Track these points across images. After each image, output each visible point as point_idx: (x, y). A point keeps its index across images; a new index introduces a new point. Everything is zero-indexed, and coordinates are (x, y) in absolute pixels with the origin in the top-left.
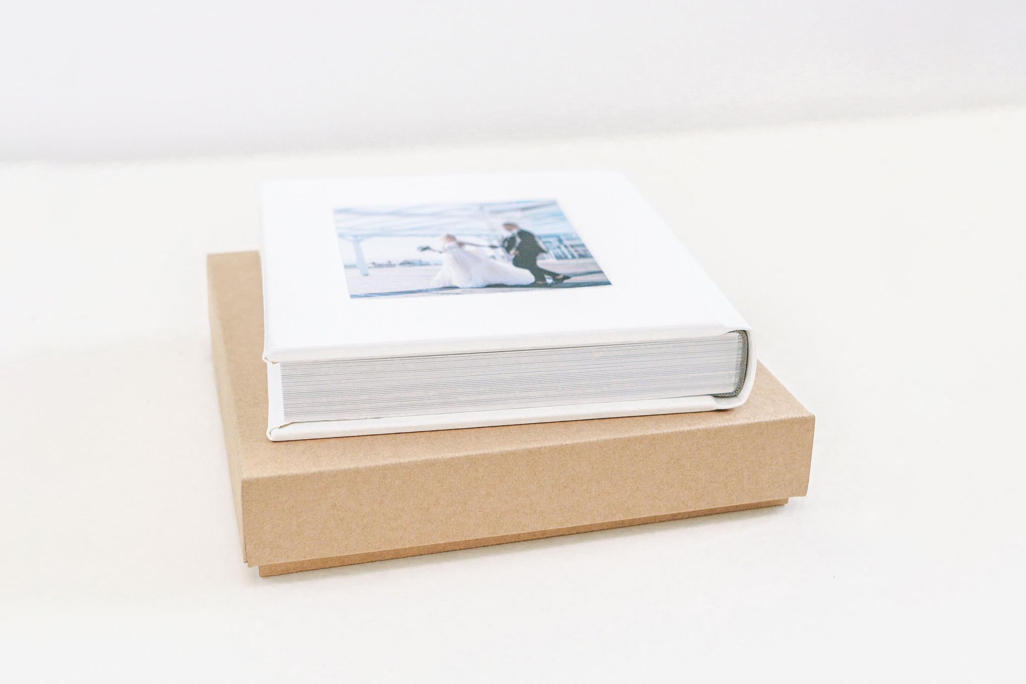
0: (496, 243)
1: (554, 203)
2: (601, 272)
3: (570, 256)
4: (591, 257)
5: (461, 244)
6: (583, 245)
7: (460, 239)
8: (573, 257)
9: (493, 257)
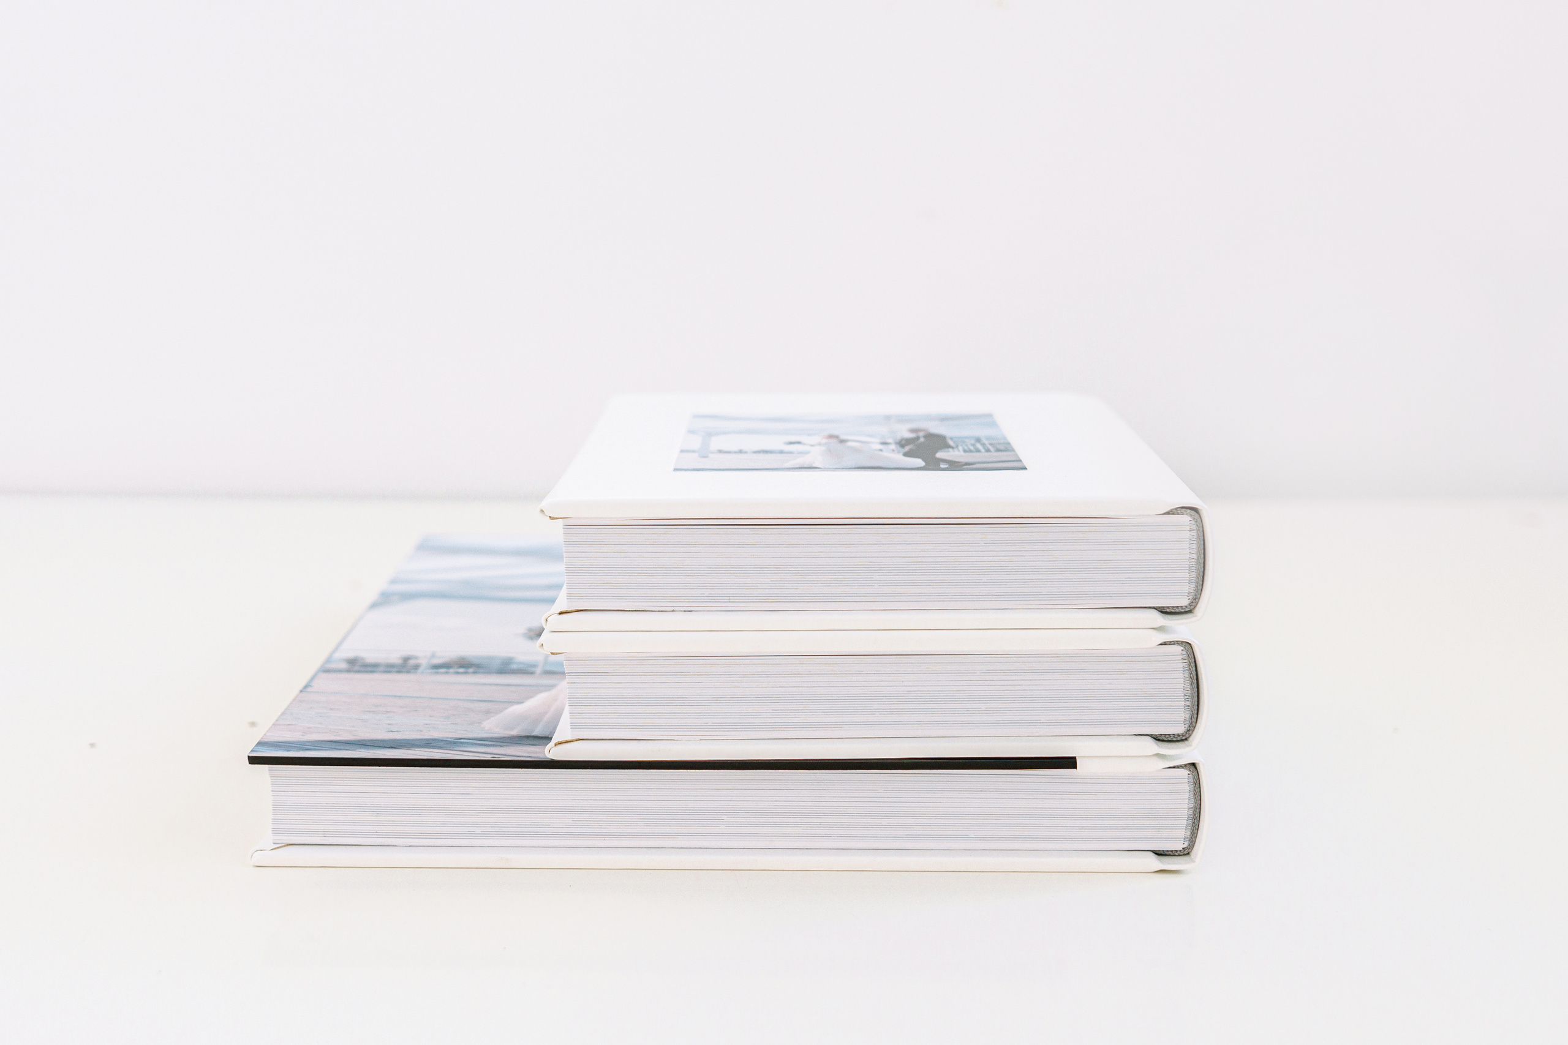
0: (890, 440)
1: (990, 416)
2: (1021, 461)
3: (983, 450)
4: (1013, 450)
5: (842, 441)
6: (1009, 443)
7: (843, 437)
8: (988, 451)
9: (881, 450)
